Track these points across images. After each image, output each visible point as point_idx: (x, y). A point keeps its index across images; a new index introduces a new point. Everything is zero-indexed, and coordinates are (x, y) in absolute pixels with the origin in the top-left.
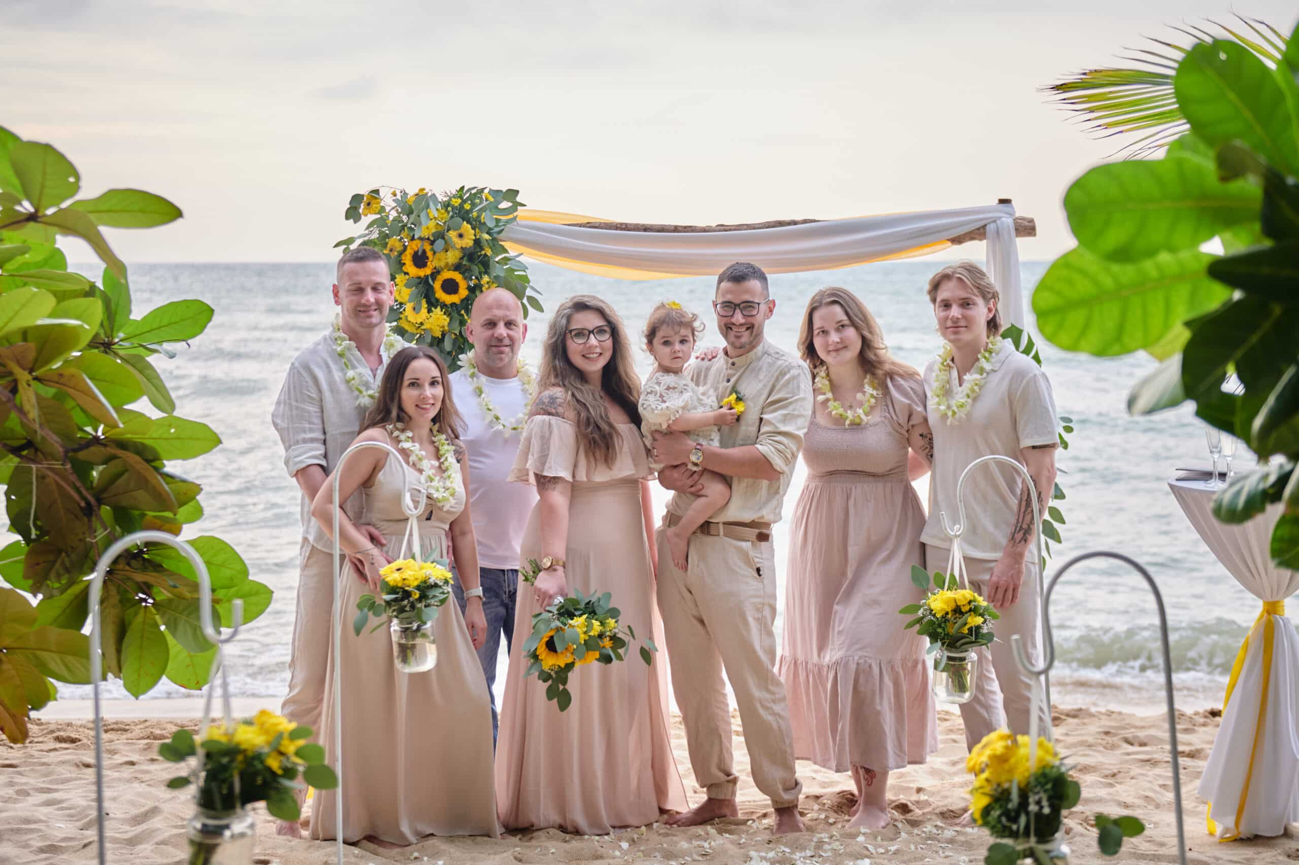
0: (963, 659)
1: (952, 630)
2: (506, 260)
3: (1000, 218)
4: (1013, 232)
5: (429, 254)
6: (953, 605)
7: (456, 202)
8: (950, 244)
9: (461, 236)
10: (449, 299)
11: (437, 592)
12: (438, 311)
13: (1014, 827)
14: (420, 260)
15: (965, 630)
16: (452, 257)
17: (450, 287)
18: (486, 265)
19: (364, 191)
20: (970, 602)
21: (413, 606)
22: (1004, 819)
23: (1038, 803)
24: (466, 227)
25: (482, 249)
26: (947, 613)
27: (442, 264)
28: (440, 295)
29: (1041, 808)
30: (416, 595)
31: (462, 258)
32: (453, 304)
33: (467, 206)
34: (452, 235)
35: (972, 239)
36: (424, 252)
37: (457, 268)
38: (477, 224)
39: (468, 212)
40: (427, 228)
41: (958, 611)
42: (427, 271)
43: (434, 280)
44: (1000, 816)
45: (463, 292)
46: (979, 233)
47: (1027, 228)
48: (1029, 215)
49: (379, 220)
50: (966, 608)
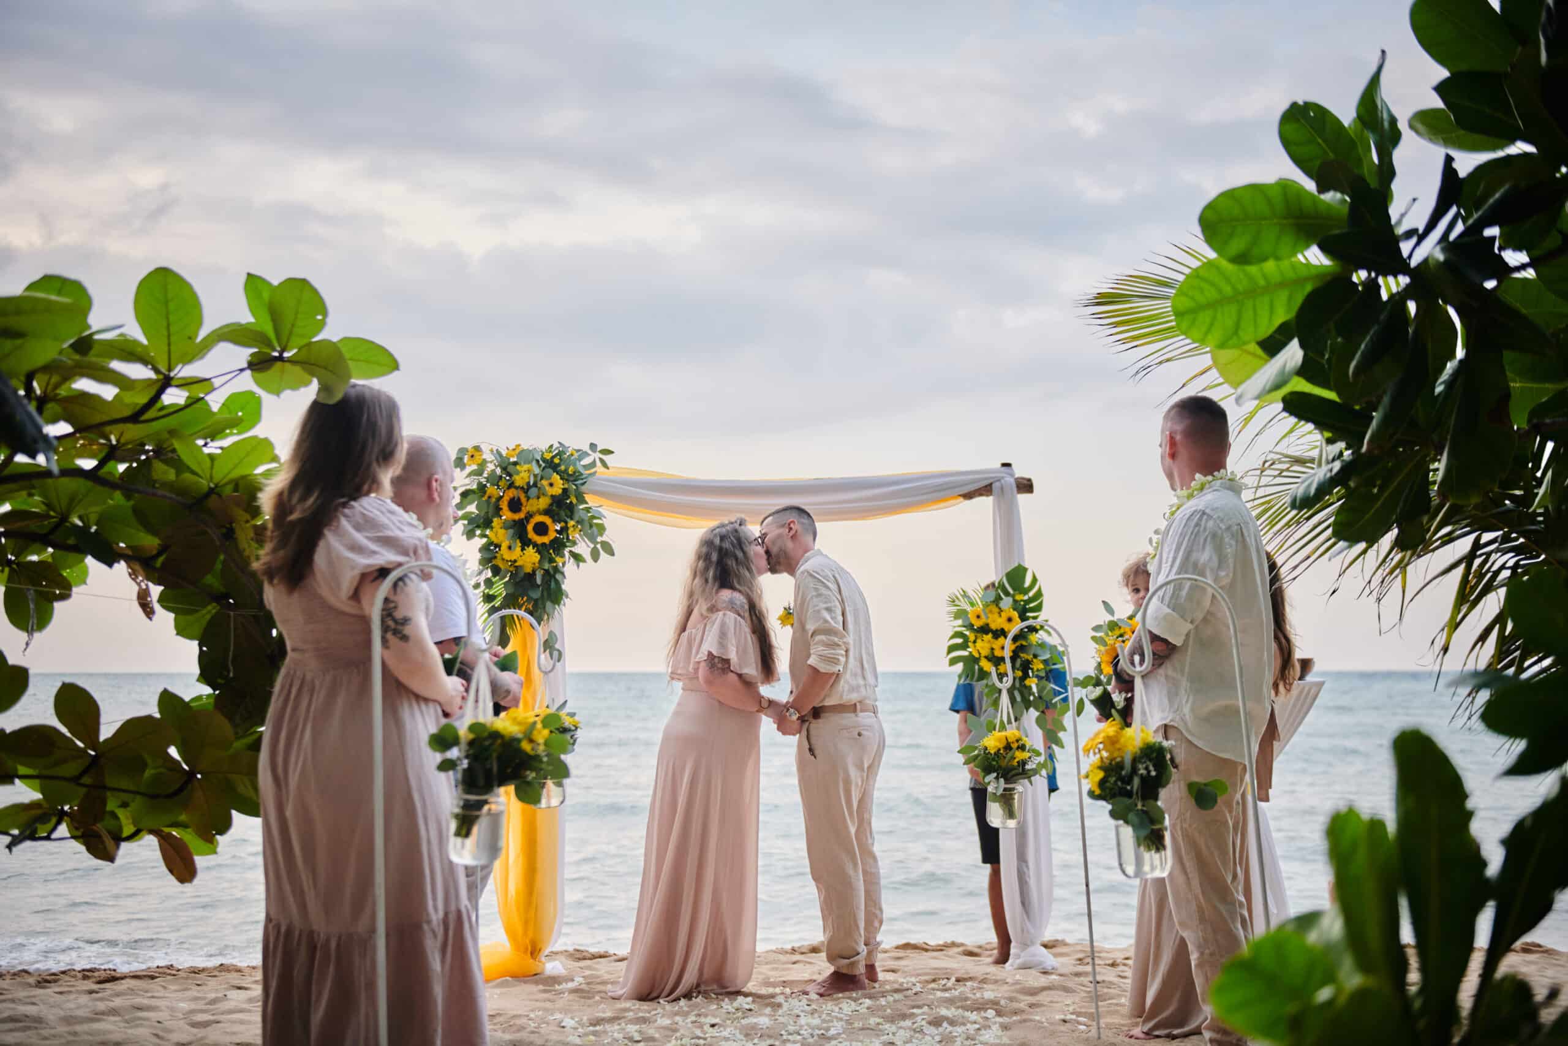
0: (1013, 789)
1: (1004, 763)
2: (588, 510)
3: (1003, 478)
4: (1015, 489)
5: (523, 499)
6: (1004, 743)
7: (548, 456)
8: (961, 499)
9: (551, 485)
10: (540, 540)
12: (530, 550)
14: (515, 505)
15: (1015, 763)
16: (544, 503)
17: (541, 529)
18: (571, 509)
19: (469, 445)
20: (1017, 741)
22: (1119, 783)
23: (1147, 769)
24: (556, 477)
25: (569, 497)
26: (999, 750)
27: (534, 509)
28: (531, 534)
29: (1149, 772)
31: (551, 505)
32: (544, 544)
33: (556, 461)
34: (544, 484)
35: (981, 495)
36: (519, 499)
37: (547, 512)
38: (566, 477)
39: (559, 465)
40: (521, 478)
41: (1008, 747)
42: (522, 515)
43: (528, 522)
44: (1116, 782)
45: (552, 535)
46: (986, 490)
47: (1026, 486)
48: (1027, 476)
49: (479, 473)
50: (1015, 746)
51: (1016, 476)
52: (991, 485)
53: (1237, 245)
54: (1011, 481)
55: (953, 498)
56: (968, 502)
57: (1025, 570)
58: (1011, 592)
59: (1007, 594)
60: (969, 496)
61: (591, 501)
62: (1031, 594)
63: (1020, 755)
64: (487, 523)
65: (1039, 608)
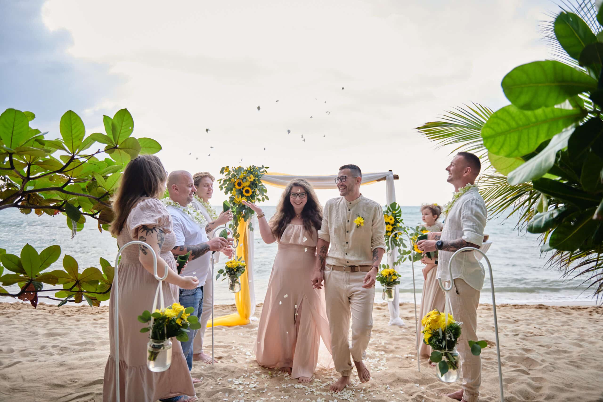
0: (391, 289)
1: (388, 280)
2: (262, 186)
3: (389, 175)
4: (393, 178)
5: (242, 183)
7: (249, 169)
8: (376, 181)
9: (250, 178)
11: (241, 269)
12: (244, 198)
13: (441, 345)
14: (239, 184)
15: (392, 280)
16: (248, 184)
17: (247, 191)
18: (256, 186)
19: (225, 166)
20: (393, 272)
21: (234, 273)
22: (437, 343)
24: (252, 176)
25: (256, 182)
26: (387, 275)
27: (245, 185)
28: (244, 193)
29: (451, 338)
30: (235, 270)
31: (250, 184)
32: (248, 196)
33: (252, 171)
34: (248, 178)
35: (382, 180)
36: (240, 182)
37: (249, 186)
38: (254, 175)
40: (241, 176)
42: (241, 187)
43: (243, 190)
44: (436, 341)
45: (251, 193)
46: (384, 178)
47: (396, 177)
48: (397, 174)
49: (229, 174)
50: (392, 274)
51: (394, 174)
52: (385, 177)
53: (524, 99)
54: (392, 176)
55: (374, 181)
56: (378, 182)
57: (396, 204)
58: (392, 210)
59: (390, 211)
60: (379, 180)
61: (263, 183)
62: (397, 212)
63: (394, 278)
64: (231, 190)
65: (400, 216)
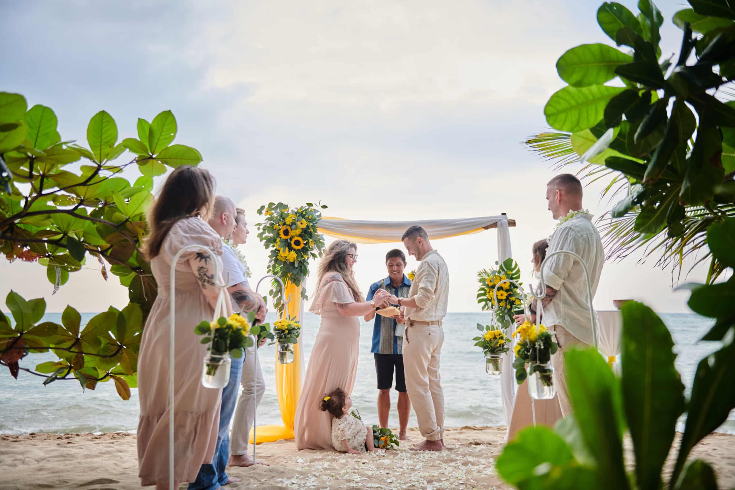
0: (497, 357)
1: (493, 345)
2: (318, 236)
3: (502, 219)
4: (507, 225)
5: (290, 230)
6: (493, 336)
7: (300, 211)
8: (484, 229)
9: (302, 224)
10: (297, 247)
11: (295, 332)
12: (292, 252)
13: (529, 354)
14: (286, 233)
15: (498, 345)
16: (298, 231)
17: (297, 243)
18: (311, 235)
20: (499, 335)
21: (286, 337)
23: (540, 345)
24: (304, 220)
25: (309, 229)
26: (491, 339)
27: (294, 234)
28: (293, 245)
30: (287, 332)
31: (302, 232)
32: (298, 250)
33: (304, 213)
34: (299, 223)
35: (492, 227)
36: (287, 230)
37: (300, 236)
38: (308, 220)
39: (305, 215)
40: (288, 221)
41: (495, 338)
42: (289, 237)
43: (291, 240)
45: (302, 245)
46: (494, 225)
47: (512, 223)
48: (513, 219)
49: (270, 218)
50: (498, 337)
51: (508, 219)
52: (497, 223)
54: (506, 221)
55: (480, 229)
56: (486, 231)
57: (512, 260)
58: (506, 270)
59: (503, 270)
60: (487, 228)
61: (319, 232)
62: (514, 272)
63: (501, 342)
64: (275, 241)
65: (518, 277)
